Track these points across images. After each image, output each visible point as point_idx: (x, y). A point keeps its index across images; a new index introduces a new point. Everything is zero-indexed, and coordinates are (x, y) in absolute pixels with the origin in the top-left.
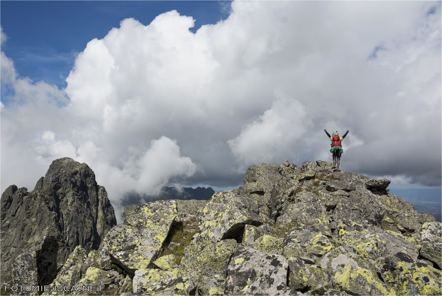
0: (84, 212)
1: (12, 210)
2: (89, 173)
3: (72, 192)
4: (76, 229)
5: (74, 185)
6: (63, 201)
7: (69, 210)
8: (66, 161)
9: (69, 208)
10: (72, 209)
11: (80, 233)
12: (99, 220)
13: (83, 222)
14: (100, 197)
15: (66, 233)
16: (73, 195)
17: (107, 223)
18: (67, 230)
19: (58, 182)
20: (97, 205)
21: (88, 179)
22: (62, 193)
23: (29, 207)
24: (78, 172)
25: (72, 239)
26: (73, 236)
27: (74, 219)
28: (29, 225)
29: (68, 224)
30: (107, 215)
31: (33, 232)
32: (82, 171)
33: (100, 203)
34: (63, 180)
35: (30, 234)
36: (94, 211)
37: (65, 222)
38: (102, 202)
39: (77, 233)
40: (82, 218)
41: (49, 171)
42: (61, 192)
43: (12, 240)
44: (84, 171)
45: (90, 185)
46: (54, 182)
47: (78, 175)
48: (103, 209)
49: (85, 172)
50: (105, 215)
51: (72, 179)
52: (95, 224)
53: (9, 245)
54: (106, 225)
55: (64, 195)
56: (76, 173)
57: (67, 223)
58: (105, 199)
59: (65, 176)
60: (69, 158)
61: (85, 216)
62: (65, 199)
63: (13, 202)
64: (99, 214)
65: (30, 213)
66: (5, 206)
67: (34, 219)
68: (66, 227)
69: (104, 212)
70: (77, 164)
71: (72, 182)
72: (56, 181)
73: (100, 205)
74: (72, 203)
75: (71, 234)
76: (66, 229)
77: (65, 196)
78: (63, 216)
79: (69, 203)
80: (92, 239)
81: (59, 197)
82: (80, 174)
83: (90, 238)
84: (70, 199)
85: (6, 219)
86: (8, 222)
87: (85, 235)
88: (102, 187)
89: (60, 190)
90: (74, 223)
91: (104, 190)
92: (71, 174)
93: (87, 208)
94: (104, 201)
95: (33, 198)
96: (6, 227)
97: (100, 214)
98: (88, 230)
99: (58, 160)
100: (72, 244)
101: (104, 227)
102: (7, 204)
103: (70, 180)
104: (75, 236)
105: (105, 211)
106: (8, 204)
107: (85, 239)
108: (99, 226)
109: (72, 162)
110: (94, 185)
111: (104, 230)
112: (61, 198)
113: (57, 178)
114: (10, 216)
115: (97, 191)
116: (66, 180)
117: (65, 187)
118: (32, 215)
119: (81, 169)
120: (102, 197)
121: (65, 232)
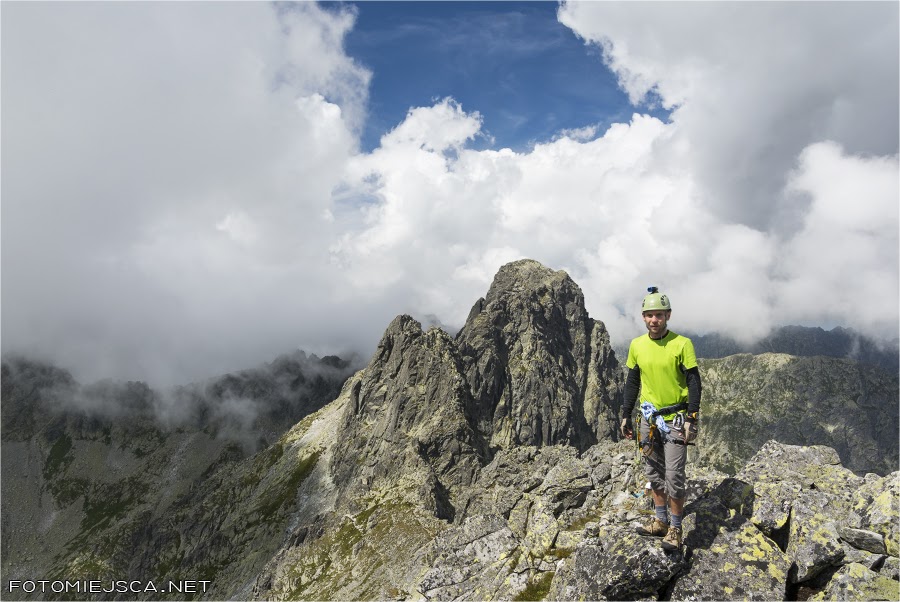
0: (554, 375)
1: (390, 367)
2: (570, 292)
3: (531, 332)
4: (536, 408)
5: (538, 316)
6: (512, 349)
7: (523, 368)
8: (526, 267)
9: (525, 363)
10: (530, 367)
11: (544, 419)
12: (588, 393)
13: (553, 395)
14: (593, 344)
15: (515, 415)
16: (534, 337)
17: (606, 400)
18: (519, 410)
19: (505, 309)
20: (587, 361)
21: (570, 306)
22: (510, 334)
23: (416, 363)
24: (547, 290)
25: (527, 429)
26: (529, 423)
27: (533, 388)
28: (413, 398)
29: (521, 398)
30: (609, 383)
31: (419, 414)
32: (556, 289)
33: (593, 355)
34: (513, 305)
35: (412, 418)
36: (580, 372)
37: (514, 392)
38: (598, 355)
39: (539, 418)
40: (550, 387)
41: (493, 287)
42: (508, 330)
43: (385, 426)
44: (560, 287)
45: (573, 317)
46: (496, 309)
47: (547, 296)
48: (599, 369)
49: (563, 288)
50: (604, 383)
51: (535, 305)
52: (578, 400)
53: (380, 434)
54: (602, 405)
55: (516, 336)
56: (543, 291)
57: (519, 395)
58: (605, 348)
59: (519, 297)
60: (533, 261)
61: (556, 383)
62: (517, 346)
63: (394, 350)
64: (589, 380)
65: (416, 375)
66: (381, 356)
67: (422, 389)
68: (516, 402)
69: (600, 376)
70: (549, 272)
71: (533, 311)
72: (500, 308)
73: (592, 361)
74: (531, 354)
75: (525, 419)
76: (517, 407)
77: (516, 339)
78: (511, 379)
79: (525, 354)
80: (568, 434)
81: (505, 341)
82: (552, 295)
83: (565, 429)
84: (528, 346)
85: (381, 381)
86: (384, 388)
87: (554, 421)
88: (599, 322)
89: (508, 327)
90: (533, 396)
91: (603, 330)
92: (530, 293)
93: (564, 365)
94: (602, 352)
95: (426, 344)
96: (380, 397)
97: (593, 379)
98: (560, 413)
99: (510, 265)
100: (526, 439)
101: (598, 408)
102: (384, 352)
103: (529, 306)
104: (534, 423)
105: (604, 375)
106: (387, 353)
107: (554, 430)
108: (588, 405)
109: (539, 268)
110: (580, 318)
111: (597, 415)
112: (510, 343)
113: (502, 302)
114: (388, 376)
115: (588, 331)
116: (521, 307)
117: (517, 321)
118: (419, 380)
119: (554, 284)
120: (598, 345)
121: (513, 412)
